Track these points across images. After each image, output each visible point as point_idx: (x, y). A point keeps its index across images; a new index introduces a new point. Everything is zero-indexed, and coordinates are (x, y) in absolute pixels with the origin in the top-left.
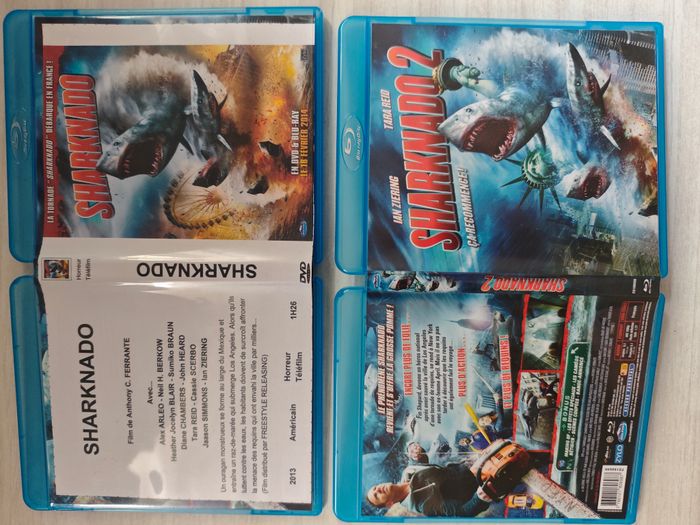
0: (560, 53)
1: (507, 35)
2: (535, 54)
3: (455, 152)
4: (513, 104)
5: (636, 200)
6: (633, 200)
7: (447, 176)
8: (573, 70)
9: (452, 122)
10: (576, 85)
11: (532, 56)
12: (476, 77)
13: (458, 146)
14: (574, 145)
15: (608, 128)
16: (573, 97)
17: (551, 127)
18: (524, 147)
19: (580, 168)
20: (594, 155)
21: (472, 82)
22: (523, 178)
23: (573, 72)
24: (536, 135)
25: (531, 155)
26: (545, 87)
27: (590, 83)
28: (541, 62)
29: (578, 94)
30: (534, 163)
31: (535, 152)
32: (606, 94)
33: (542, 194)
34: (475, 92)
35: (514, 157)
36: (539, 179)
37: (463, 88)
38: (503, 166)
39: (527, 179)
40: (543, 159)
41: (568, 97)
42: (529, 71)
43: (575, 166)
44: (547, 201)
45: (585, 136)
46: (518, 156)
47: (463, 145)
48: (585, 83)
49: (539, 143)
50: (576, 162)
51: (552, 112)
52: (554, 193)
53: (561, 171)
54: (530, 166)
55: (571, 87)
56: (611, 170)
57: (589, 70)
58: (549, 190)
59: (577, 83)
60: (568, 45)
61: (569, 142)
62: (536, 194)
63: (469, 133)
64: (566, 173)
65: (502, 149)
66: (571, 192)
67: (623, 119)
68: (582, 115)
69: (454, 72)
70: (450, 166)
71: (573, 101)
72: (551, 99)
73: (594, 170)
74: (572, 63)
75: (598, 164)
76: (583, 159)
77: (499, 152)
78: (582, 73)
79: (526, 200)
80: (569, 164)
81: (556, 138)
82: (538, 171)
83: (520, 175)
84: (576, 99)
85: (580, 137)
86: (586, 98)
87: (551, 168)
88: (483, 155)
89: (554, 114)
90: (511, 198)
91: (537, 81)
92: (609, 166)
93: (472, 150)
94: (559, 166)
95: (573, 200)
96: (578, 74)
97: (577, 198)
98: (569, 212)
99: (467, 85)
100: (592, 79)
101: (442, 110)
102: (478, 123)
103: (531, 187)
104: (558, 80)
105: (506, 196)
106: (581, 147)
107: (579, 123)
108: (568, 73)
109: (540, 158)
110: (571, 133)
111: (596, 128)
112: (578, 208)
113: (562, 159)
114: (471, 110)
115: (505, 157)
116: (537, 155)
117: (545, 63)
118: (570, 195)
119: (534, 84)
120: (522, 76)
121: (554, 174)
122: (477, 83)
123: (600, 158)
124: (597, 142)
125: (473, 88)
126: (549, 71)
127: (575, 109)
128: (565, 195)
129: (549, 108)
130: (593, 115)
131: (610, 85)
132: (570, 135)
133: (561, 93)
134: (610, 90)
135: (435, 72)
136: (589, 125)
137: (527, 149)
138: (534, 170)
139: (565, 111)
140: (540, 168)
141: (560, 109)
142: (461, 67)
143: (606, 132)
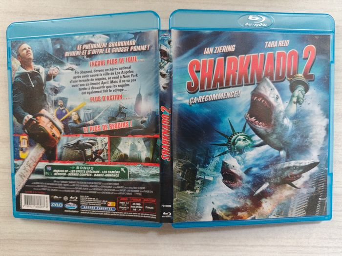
0: (313, 156)
1: (324, 122)
2: (312, 140)
3: (251, 88)
4: (282, 126)
5: (222, 207)
6: (221, 204)
7: (235, 84)
8: (303, 165)
9: (269, 86)
10: (294, 166)
11: (311, 138)
12: (298, 102)
13: (254, 90)
14: (256, 166)
15: (267, 188)
16: (287, 165)
17: (267, 151)
18: (254, 133)
19: (242, 169)
20: (250, 179)
21: (295, 99)
22: (234, 133)
23: (301, 165)
24: (262, 141)
25: (249, 138)
26: (292, 146)
27: (296, 175)
28: (308, 144)
29: (288, 168)
30: (244, 140)
31: (251, 141)
32: (288, 186)
33: (224, 145)
34: (288, 101)
35: (248, 127)
36: (234, 143)
37: (291, 94)
38: (242, 120)
39: (234, 135)
40: (247, 146)
41: (286, 161)
42: (302, 136)
43: (243, 166)
44: (219, 149)
45: (262, 172)
46: (249, 130)
47: (255, 94)
48: (295, 172)
49: (257, 143)
50: (245, 167)
51: (277, 151)
52: (225, 153)
53: (239, 157)
54: (242, 137)
55: (292, 163)
56: (240, 190)
57: (303, 175)
58: (227, 149)
59: (295, 167)
60: (318, 161)
61: (258, 162)
62: (224, 142)
63: (264, 97)
64: (238, 161)
65: (253, 119)
66: (226, 163)
67: (273, 197)
68: (276, 170)
69: (301, 88)
70: (242, 86)
71: (284, 165)
72: (285, 150)
73: (241, 178)
74: (307, 164)
75: (244, 181)
76: (247, 172)
77: (251, 118)
78: (301, 170)
79: (220, 135)
80: (244, 162)
81: (260, 154)
82: (239, 142)
83: (236, 131)
84: (285, 166)
85: (261, 169)
86: (286, 173)
87: (241, 151)
88: (249, 107)
89: (275, 152)
90: (221, 125)
91: (296, 141)
92: (243, 188)
93: (252, 100)
94: (243, 156)
95: (221, 165)
96: (300, 168)
97: (222, 168)
98: (213, 163)
99: (293, 96)
100: (298, 177)
101: (278, 80)
102: (269, 103)
103: (229, 138)
104: (297, 155)
105: (223, 122)
106: (255, 170)
107: (271, 168)
108: (301, 161)
109: (247, 144)
110: (264, 164)
111: (267, 179)
112: (216, 169)
113: (247, 158)
114: (277, 98)
115: (248, 121)
116: (249, 142)
117: (307, 146)
118: (224, 163)
119: (294, 140)
120: (299, 132)
121: (237, 153)
122: (294, 103)
123: (248, 182)
124: (258, 180)
125: (291, 100)
126: (302, 149)
127: (279, 166)
128: (224, 160)
129: (280, 149)
130: (275, 177)
131: (294, 188)
132: (262, 163)
133: (289, 157)
134: (291, 189)
135: (300, 75)
136: (270, 175)
137: (253, 135)
138: (240, 140)
139: (278, 159)
140: (241, 143)
141: (279, 156)
142: (304, 92)
143: (265, 186)
